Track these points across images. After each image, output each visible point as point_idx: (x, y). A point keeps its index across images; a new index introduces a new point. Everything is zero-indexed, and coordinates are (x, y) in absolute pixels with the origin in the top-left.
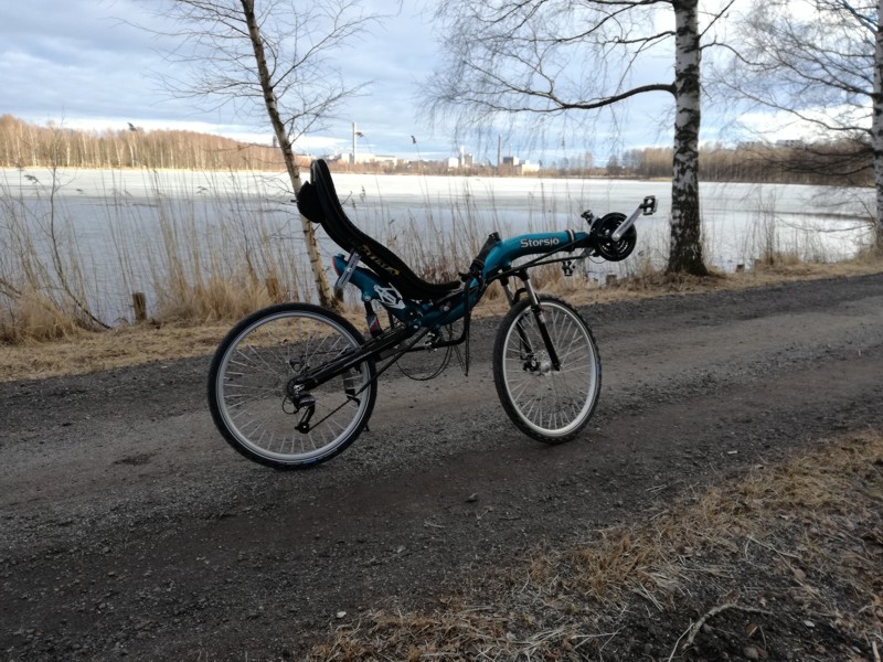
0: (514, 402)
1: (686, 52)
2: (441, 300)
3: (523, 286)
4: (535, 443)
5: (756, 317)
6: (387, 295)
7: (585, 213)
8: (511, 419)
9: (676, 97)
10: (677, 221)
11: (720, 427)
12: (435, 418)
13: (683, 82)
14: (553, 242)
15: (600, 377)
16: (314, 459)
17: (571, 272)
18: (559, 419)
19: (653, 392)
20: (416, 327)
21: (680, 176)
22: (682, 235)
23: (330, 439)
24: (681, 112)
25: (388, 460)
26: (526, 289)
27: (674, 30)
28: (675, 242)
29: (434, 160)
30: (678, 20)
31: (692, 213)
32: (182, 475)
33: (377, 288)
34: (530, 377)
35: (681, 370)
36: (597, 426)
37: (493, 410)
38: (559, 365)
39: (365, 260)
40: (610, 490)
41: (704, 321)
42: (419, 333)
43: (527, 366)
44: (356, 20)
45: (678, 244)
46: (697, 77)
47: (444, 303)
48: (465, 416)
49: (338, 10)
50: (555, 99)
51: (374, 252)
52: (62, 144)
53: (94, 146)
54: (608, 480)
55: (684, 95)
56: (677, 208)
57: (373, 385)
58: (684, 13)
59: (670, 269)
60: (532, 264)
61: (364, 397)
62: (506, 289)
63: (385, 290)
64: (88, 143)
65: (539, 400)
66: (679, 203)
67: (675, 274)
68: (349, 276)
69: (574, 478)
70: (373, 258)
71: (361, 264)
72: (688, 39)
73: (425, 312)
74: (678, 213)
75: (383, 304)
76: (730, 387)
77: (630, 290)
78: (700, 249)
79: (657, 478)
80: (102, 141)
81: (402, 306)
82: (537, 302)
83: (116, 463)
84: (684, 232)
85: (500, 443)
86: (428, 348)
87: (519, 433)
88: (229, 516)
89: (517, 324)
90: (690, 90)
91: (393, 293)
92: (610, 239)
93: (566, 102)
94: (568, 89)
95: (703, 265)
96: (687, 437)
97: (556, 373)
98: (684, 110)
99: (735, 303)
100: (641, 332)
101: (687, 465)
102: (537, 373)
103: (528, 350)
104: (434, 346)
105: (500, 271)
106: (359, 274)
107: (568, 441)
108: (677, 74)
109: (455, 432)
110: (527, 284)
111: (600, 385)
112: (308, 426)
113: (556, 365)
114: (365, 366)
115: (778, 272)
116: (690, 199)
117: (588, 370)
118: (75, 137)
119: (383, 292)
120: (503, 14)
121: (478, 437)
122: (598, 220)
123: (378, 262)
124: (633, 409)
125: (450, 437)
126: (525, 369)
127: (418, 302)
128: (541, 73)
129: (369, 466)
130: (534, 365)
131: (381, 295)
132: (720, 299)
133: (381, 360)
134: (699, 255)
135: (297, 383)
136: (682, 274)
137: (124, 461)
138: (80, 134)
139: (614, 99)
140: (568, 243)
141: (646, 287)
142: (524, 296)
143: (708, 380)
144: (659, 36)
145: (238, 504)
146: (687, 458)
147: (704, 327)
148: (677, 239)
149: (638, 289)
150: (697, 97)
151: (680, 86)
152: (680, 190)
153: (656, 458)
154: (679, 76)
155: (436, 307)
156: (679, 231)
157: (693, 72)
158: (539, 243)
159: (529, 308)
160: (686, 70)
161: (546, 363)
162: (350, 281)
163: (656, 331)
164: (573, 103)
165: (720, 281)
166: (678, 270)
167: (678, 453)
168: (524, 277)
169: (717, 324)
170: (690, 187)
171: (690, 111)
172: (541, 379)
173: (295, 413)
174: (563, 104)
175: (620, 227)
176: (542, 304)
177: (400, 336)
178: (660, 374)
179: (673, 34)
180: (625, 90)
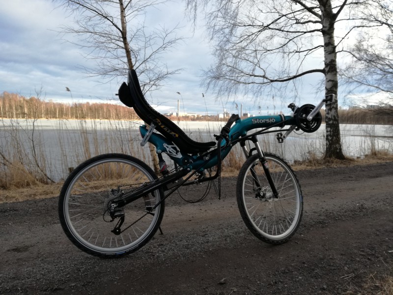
0: (250, 217)
1: (329, 54)
2: (204, 154)
3: (255, 147)
4: (264, 244)
5: (377, 177)
6: (171, 150)
7: (290, 105)
8: (249, 228)
9: (326, 75)
10: (329, 133)
11: (378, 235)
12: (203, 227)
13: (328, 67)
14: (271, 121)
15: (302, 203)
16: (124, 251)
17: (282, 140)
18: (278, 229)
19: (331, 214)
20: (189, 169)
21: (329, 111)
22: (331, 140)
23: (135, 238)
24: (328, 81)
25: (171, 253)
26: (256, 148)
27: (323, 44)
28: (328, 143)
29: (213, 115)
30: (325, 39)
31: (336, 129)
32: (43, 260)
33: (165, 145)
34: (260, 202)
35: (345, 203)
36: (301, 234)
37: (238, 223)
38: (277, 194)
39: (157, 129)
40: (316, 277)
41: (350, 179)
42: (191, 173)
43: (258, 195)
44: (173, 40)
45: (330, 144)
46: (335, 65)
47: (206, 155)
48: (221, 226)
49: (165, 35)
50: (267, 78)
51: (163, 123)
52: (55, 109)
53: (68, 110)
54: (313, 270)
55: (329, 74)
56: (329, 127)
57: (162, 204)
58: (328, 36)
59: (326, 157)
60: (259, 133)
61: (156, 212)
62: (244, 149)
63: (170, 146)
64: (66, 109)
65: (265, 218)
66: (330, 124)
67: (329, 159)
68: (148, 138)
69: (291, 268)
70: (162, 127)
71: (155, 131)
72: (330, 48)
73: (194, 160)
74: (329, 129)
75: (168, 154)
76: (376, 212)
77: (307, 166)
78: (340, 146)
79: (346, 268)
80: (72, 108)
81: (180, 156)
82: (263, 156)
83: (9, 251)
84: (332, 138)
85: (242, 244)
86: (196, 183)
87: (254, 237)
88: (60, 289)
89: (251, 169)
90: (332, 71)
91: (174, 148)
92: (306, 120)
93: (272, 79)
94: (273, 73)
95: (343, 154)
96: (359, 241)
97: (276, 200)
98: (330, 80)
99: (364, 171)
100: (318, 184)
101: (364, 260)
102: (264, 200)
103: (258, 185)
104: (200, 181)
105: (240, 137)
106: (154, 137)
107: (284, 243)
108: (325, 64)
109: (214, 236)
110: (256, 145)
111: (303, 208)
112: (120, 230)
113: (275, 195)
114: (157, 192)
115: (379, 159)
116: (334, 122)
117: (294, 199)
118: (61, 106)
119: (169, 148)
120: (242, 39)
121: (228, 239)
122: (298, 108)
123: (166, 129)
124: (322, 224)
125: (211, 239)
126: (256, 197)
127: (191, 155)
128: (259, 67)
129: (158, 257)
130: (262, 195)
131: (168, 149)
132: (355, 169)
133: (168, 190)
134: (341, 149)
135: (113, 202)
136: (333, 159)
137: (13, 250)
138: (63, 105)
139: (295, 77)
140: (280, 121)
141: (315, 165)
142: (254, 152)
143: (362, 208)
144: (316, 48)
145: (69, 281)
146: (362, 255)
147: (351, 182)
148: (329, 141)
149: (311, 166)
150: (336, 74)
151: (327, 69)
152: (329, 118)
153: (342, 255)
154: (326, 65)
155: (201, 158)
156: (330, 138)
157: (333, 63)
158: (263, 121)
159: (258, 160)
160: (330, 62)
161: (269, 194)
162: (149, 141)
163: (325, 183)
164: (275, 79)
165: (352, 162)
166: (330, 157)
167: (356, 251)
168: (255, 141)
169: (357, 180)
170: (334, 117)
171: (332, 81)
172: (267, 204)
173: (111, 221)
174: (271, 80)
175: (311, 113)
176: (266, 158)
177: (179, 175)
178: (334, 204)
179: (322, 46)
180: (300, 72)
